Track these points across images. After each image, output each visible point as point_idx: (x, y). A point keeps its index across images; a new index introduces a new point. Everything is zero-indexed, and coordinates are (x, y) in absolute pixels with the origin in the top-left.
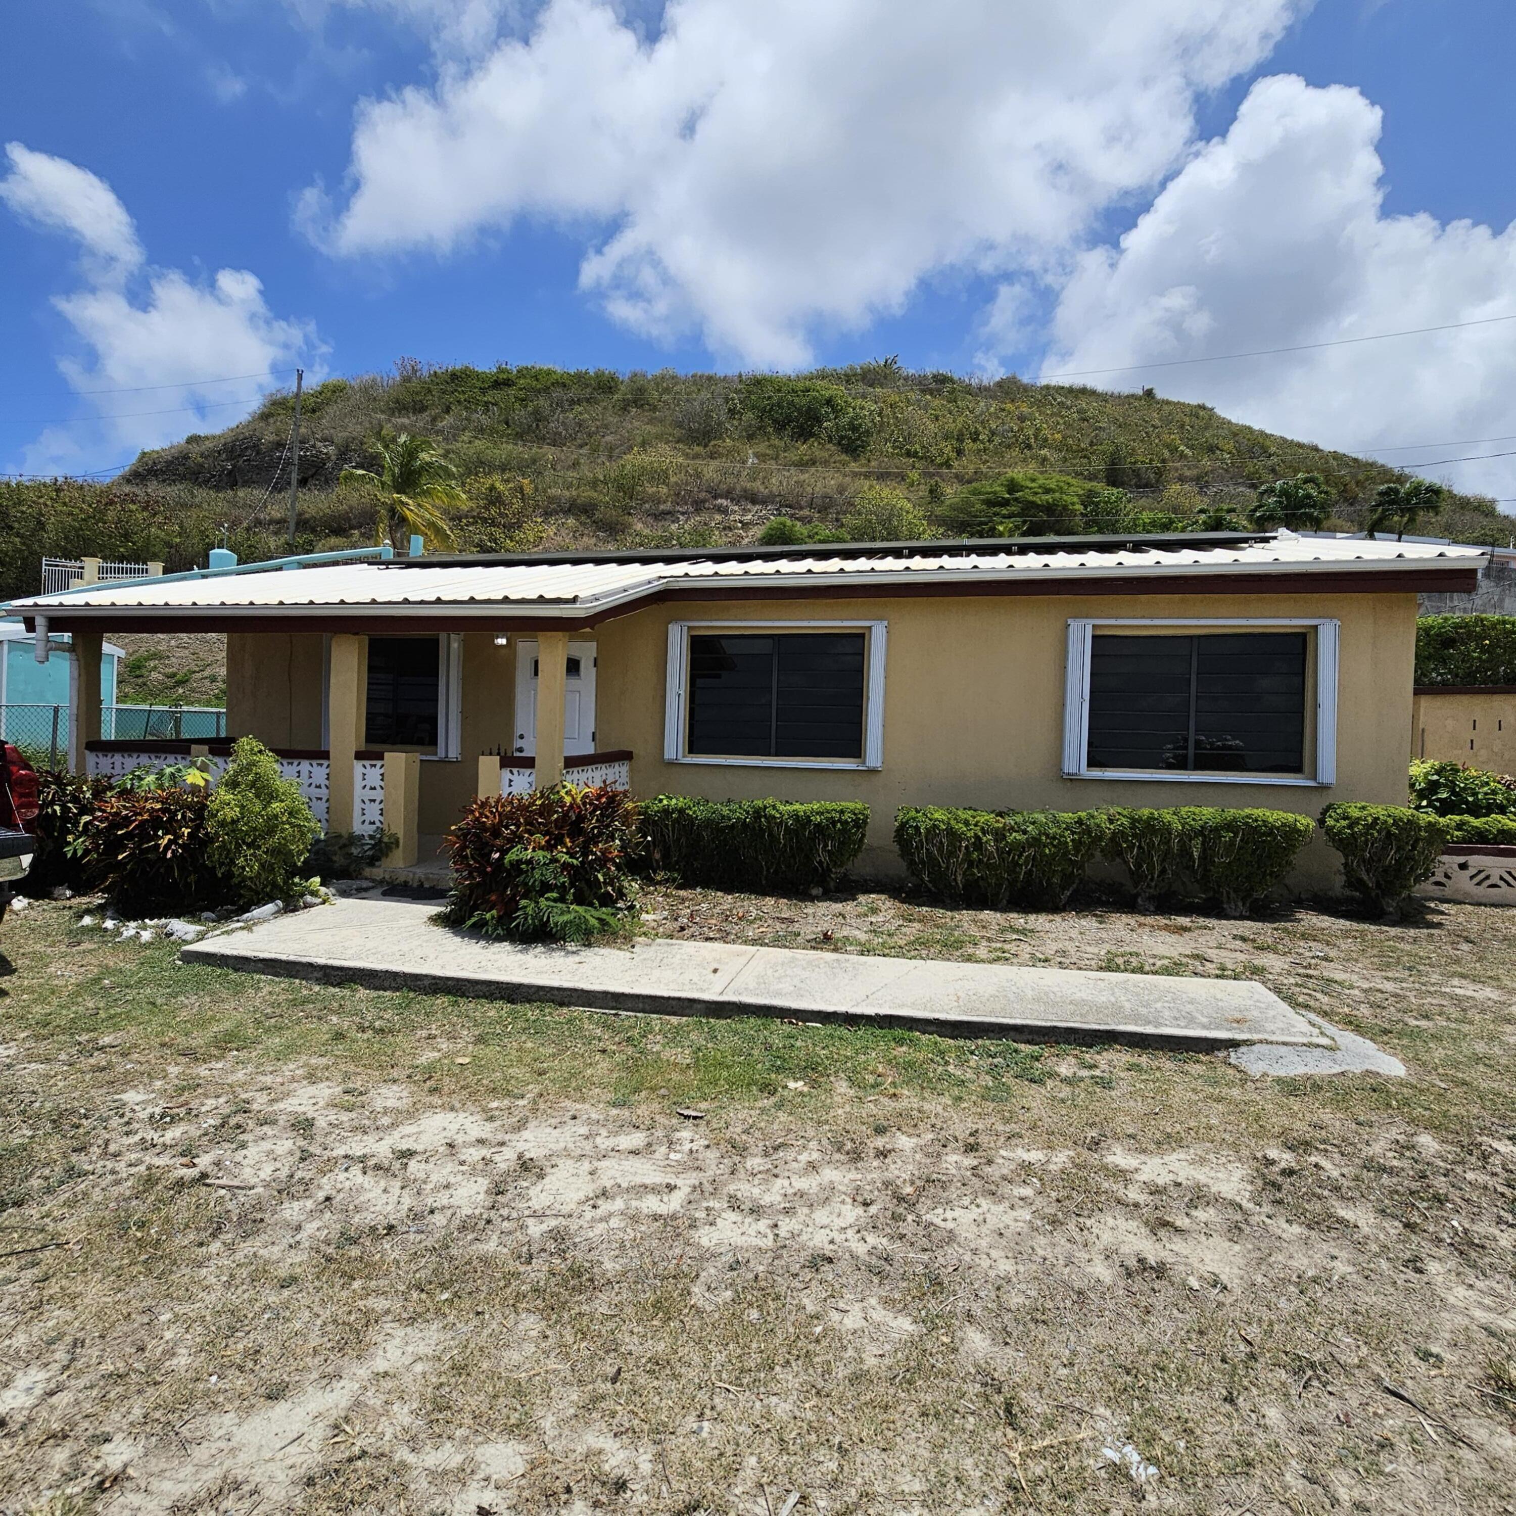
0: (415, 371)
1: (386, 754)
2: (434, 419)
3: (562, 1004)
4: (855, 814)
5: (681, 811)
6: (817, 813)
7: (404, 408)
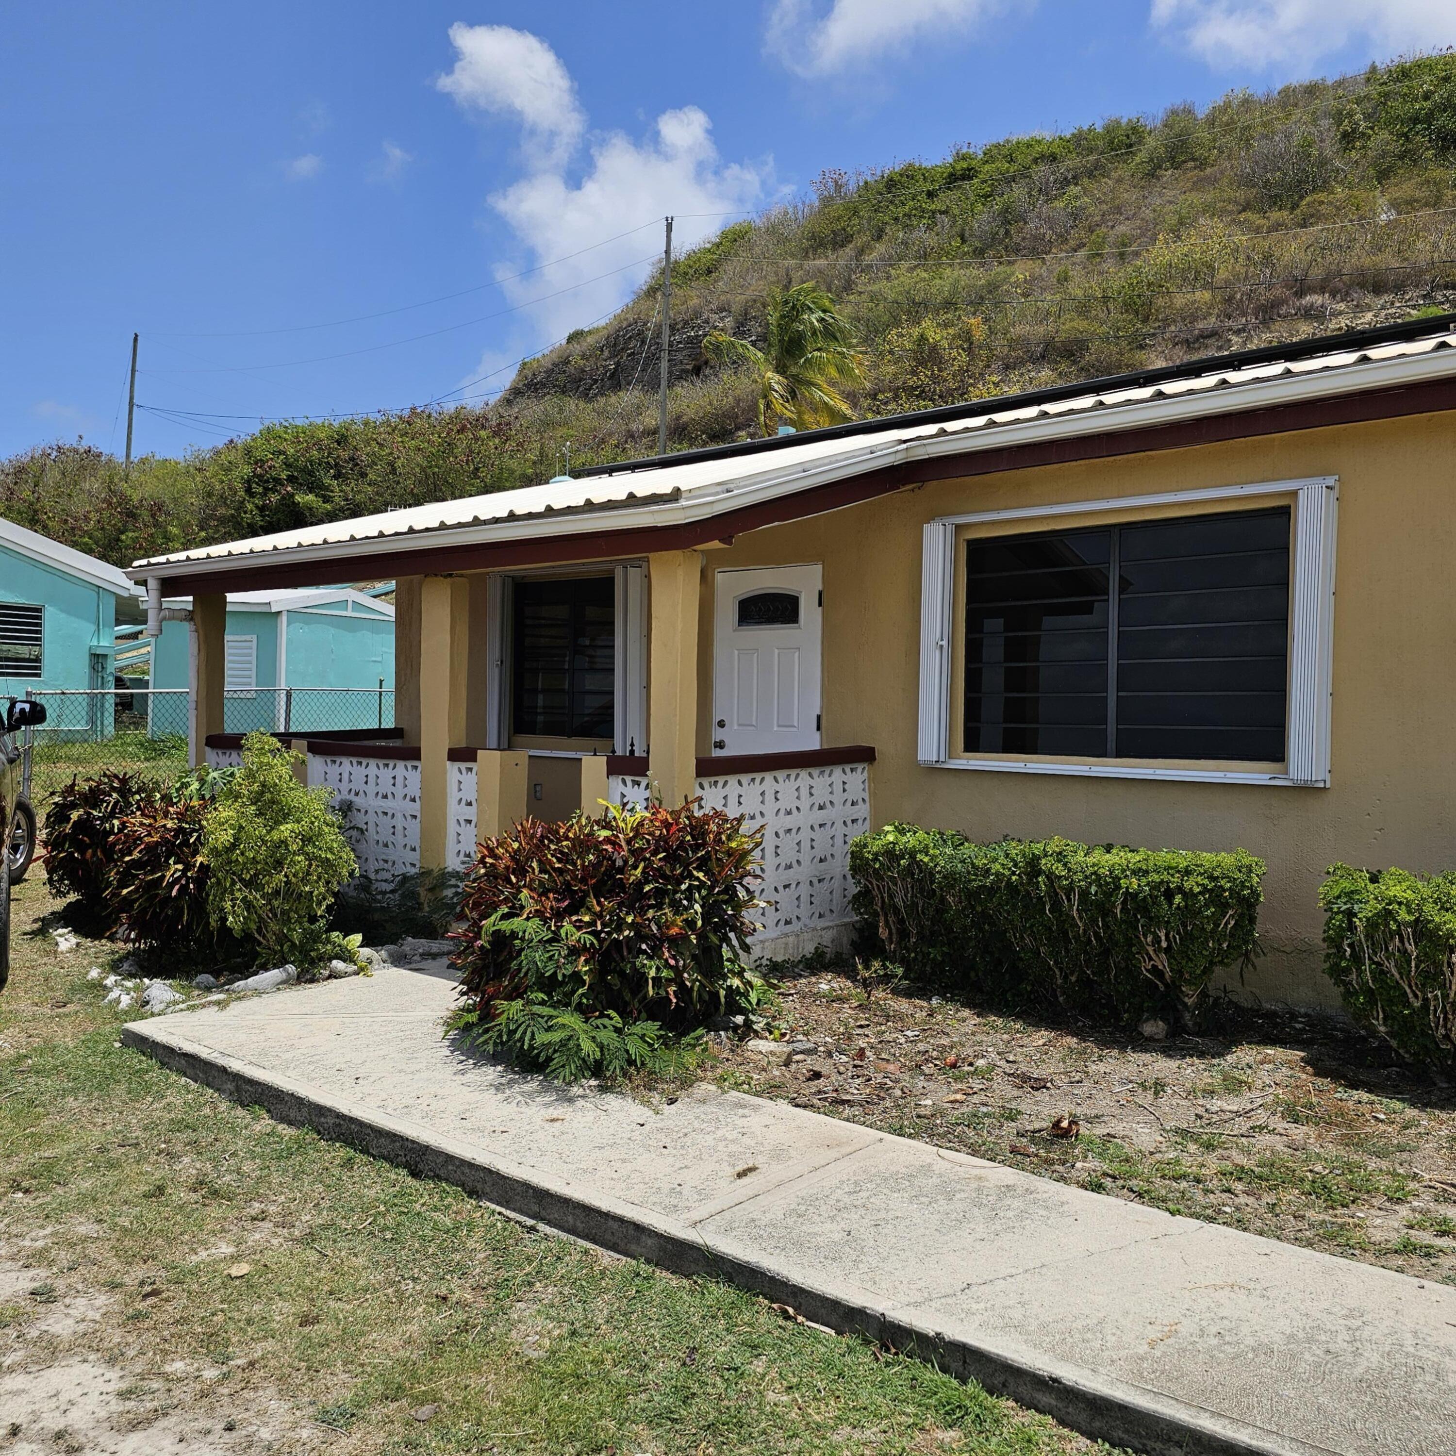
0: (838, 186)
1: (480, 753)
2: (861, 252)
3: (472, 1193)
4: (1212, 878)
5: (912, 854)
6: (1134, 872)
7: (821, 245)
